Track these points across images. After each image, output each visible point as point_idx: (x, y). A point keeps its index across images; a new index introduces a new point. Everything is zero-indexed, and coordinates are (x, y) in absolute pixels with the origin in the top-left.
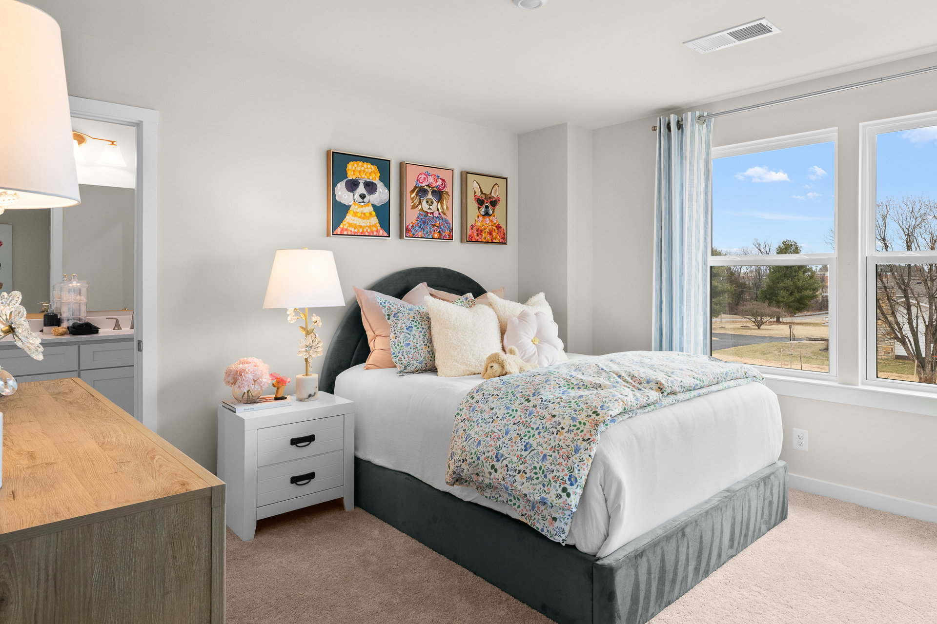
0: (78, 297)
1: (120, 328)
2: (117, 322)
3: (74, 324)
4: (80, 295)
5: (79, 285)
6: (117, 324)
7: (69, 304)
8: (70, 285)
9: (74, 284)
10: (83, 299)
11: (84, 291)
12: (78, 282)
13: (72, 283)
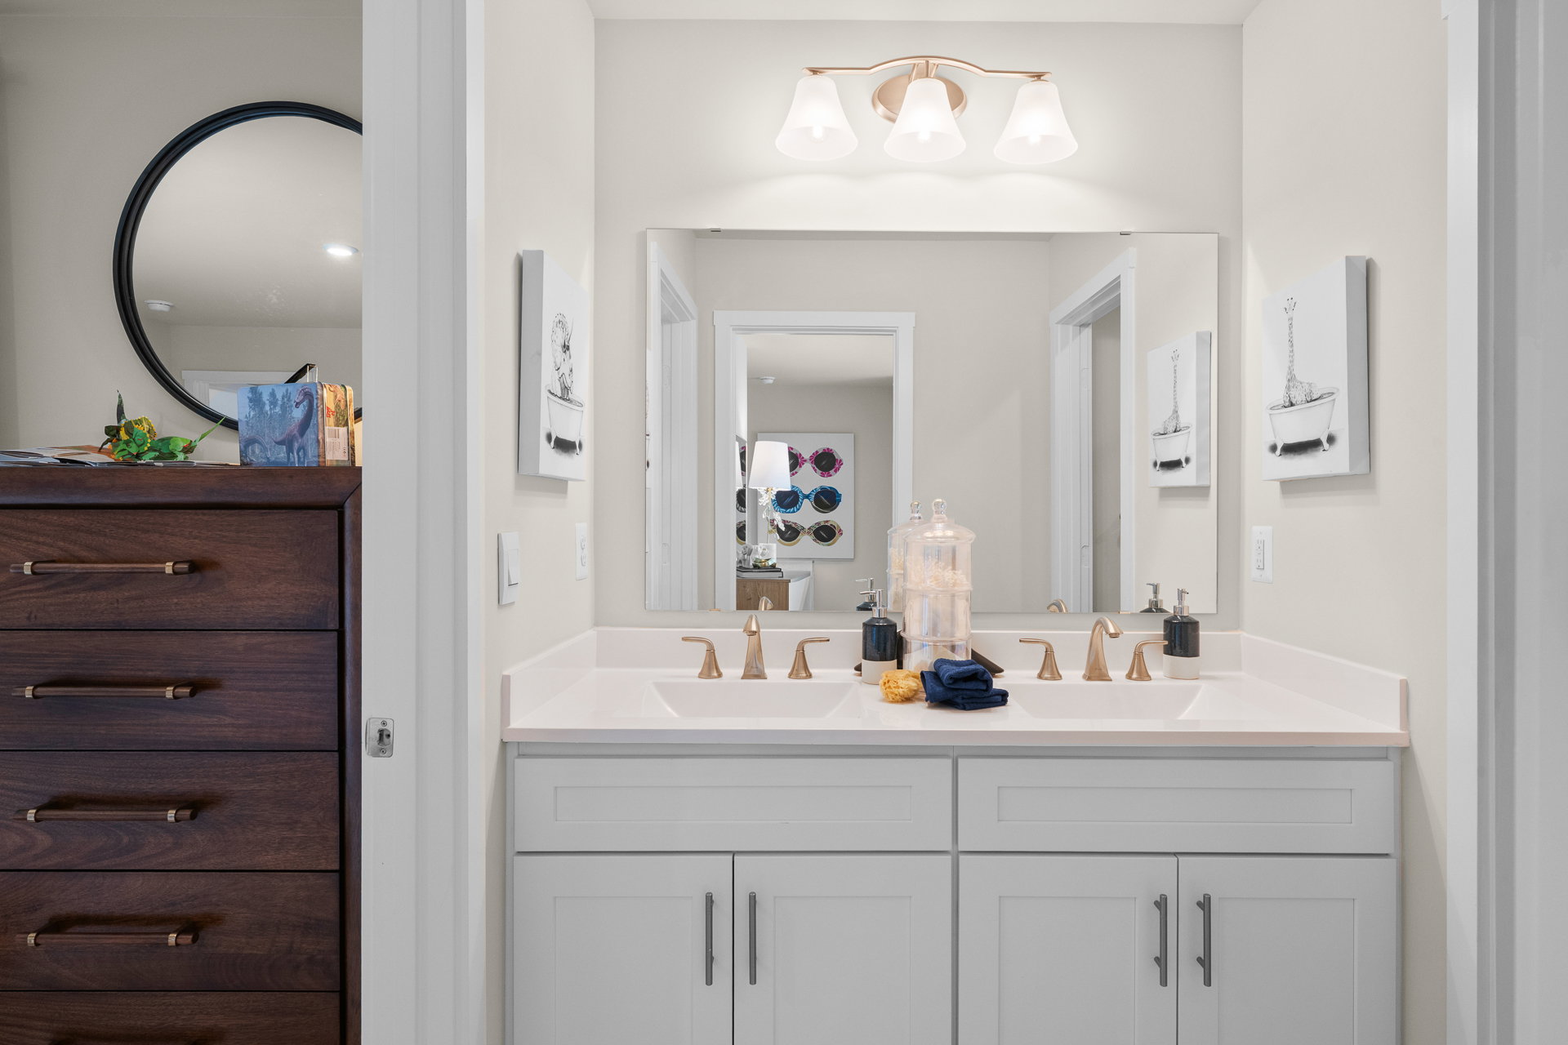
0: (948, 574)
1: (1056, 676)
2: (1049, 653)
3: (940, 662)
4: (954, 568)
5: (950, 533)
6: (1048, 662)
7: (923, 595)
8: (929, 534)
9: (939, 533)
10: (962, 580)
11: (964, 552)
12: (948, 527)
13: (932, 528)
